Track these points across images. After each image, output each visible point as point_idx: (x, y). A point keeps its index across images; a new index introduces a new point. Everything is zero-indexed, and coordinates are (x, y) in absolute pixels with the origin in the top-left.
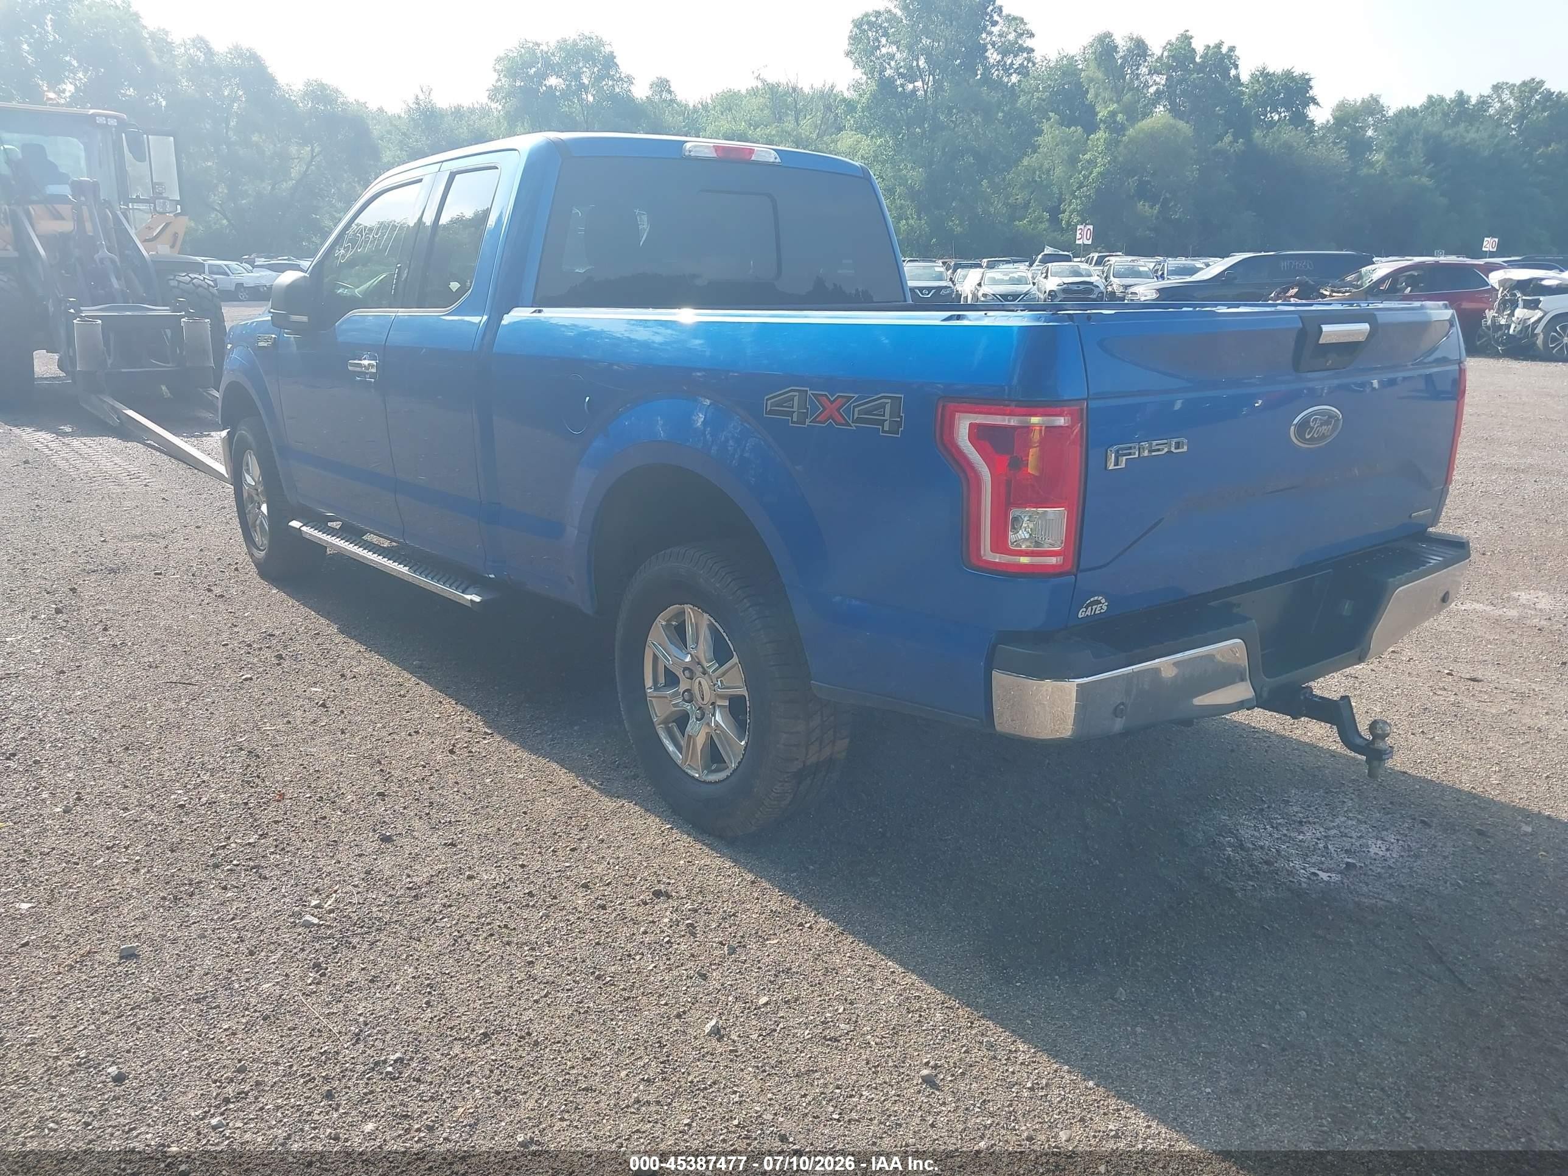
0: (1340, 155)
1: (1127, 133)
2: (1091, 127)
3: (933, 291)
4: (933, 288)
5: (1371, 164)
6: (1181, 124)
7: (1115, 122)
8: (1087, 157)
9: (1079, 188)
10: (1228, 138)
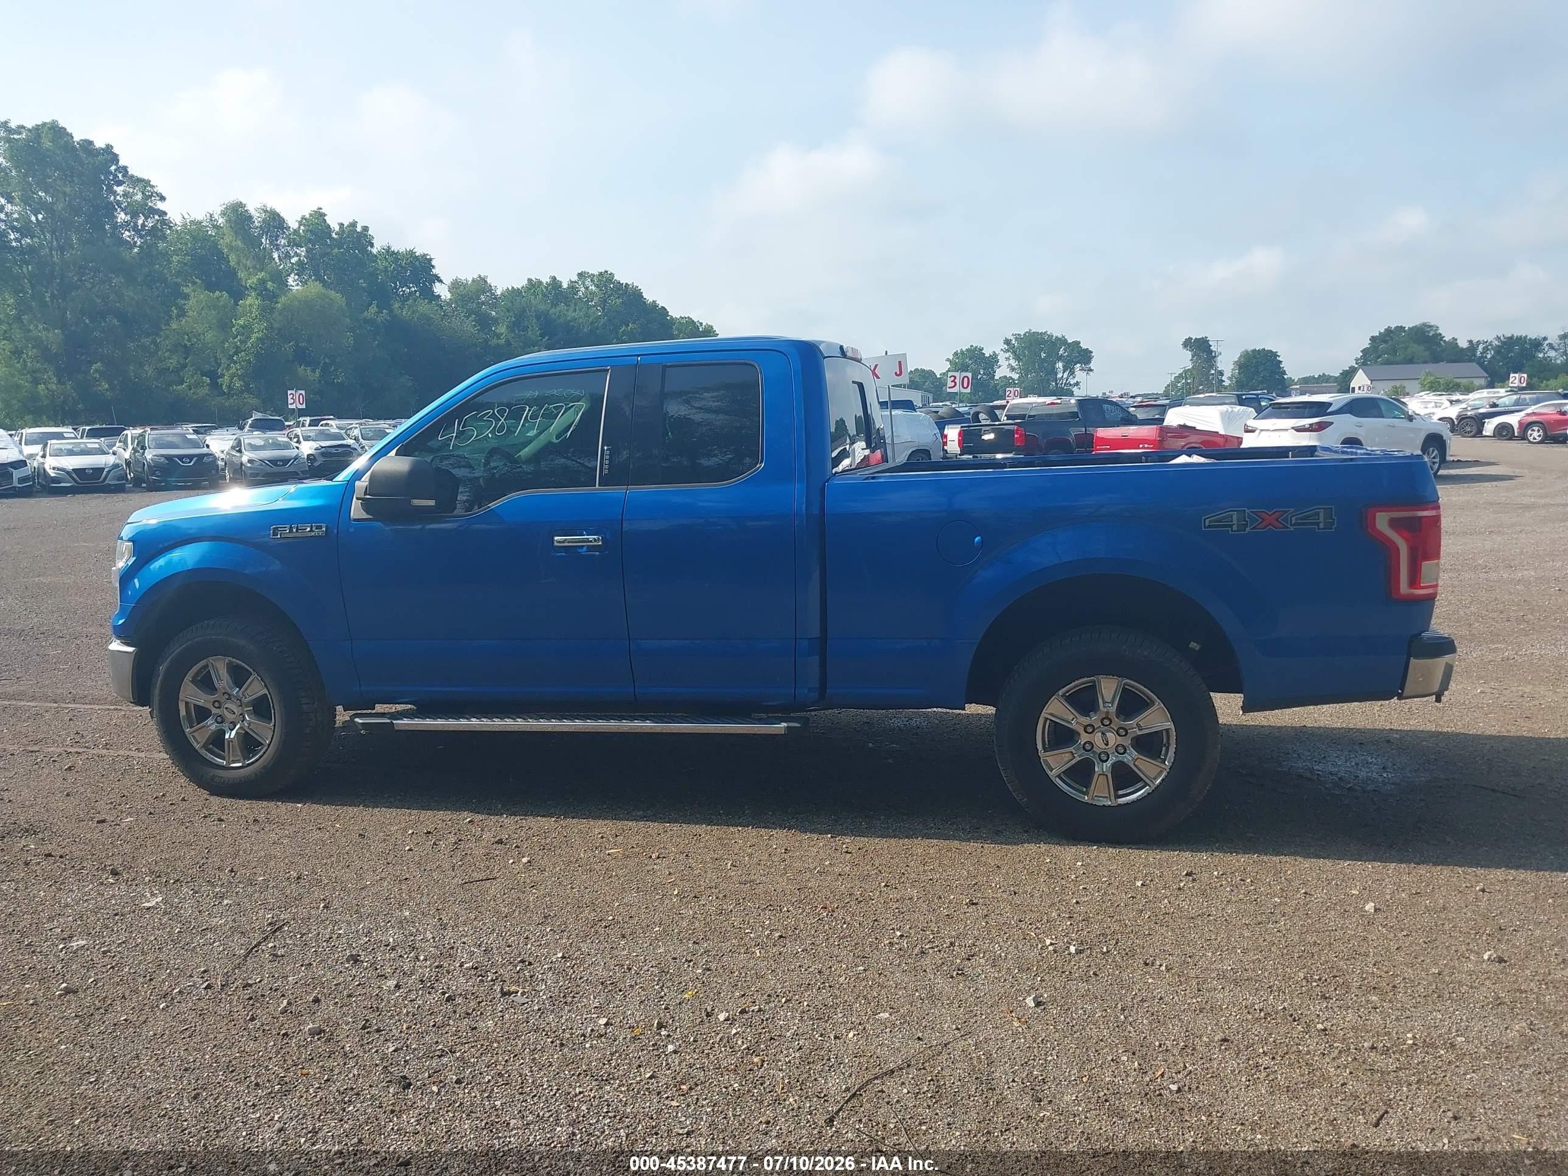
0: (469, 327)
1: (280, 300)
2: (238, 293)
3: (195, 459)
4: (193, 456)
5: (498, 336)
6: (332, 293)
7: (266, 289)
8: (241, 322)
9: (236, 353)
10: (373, 309)
